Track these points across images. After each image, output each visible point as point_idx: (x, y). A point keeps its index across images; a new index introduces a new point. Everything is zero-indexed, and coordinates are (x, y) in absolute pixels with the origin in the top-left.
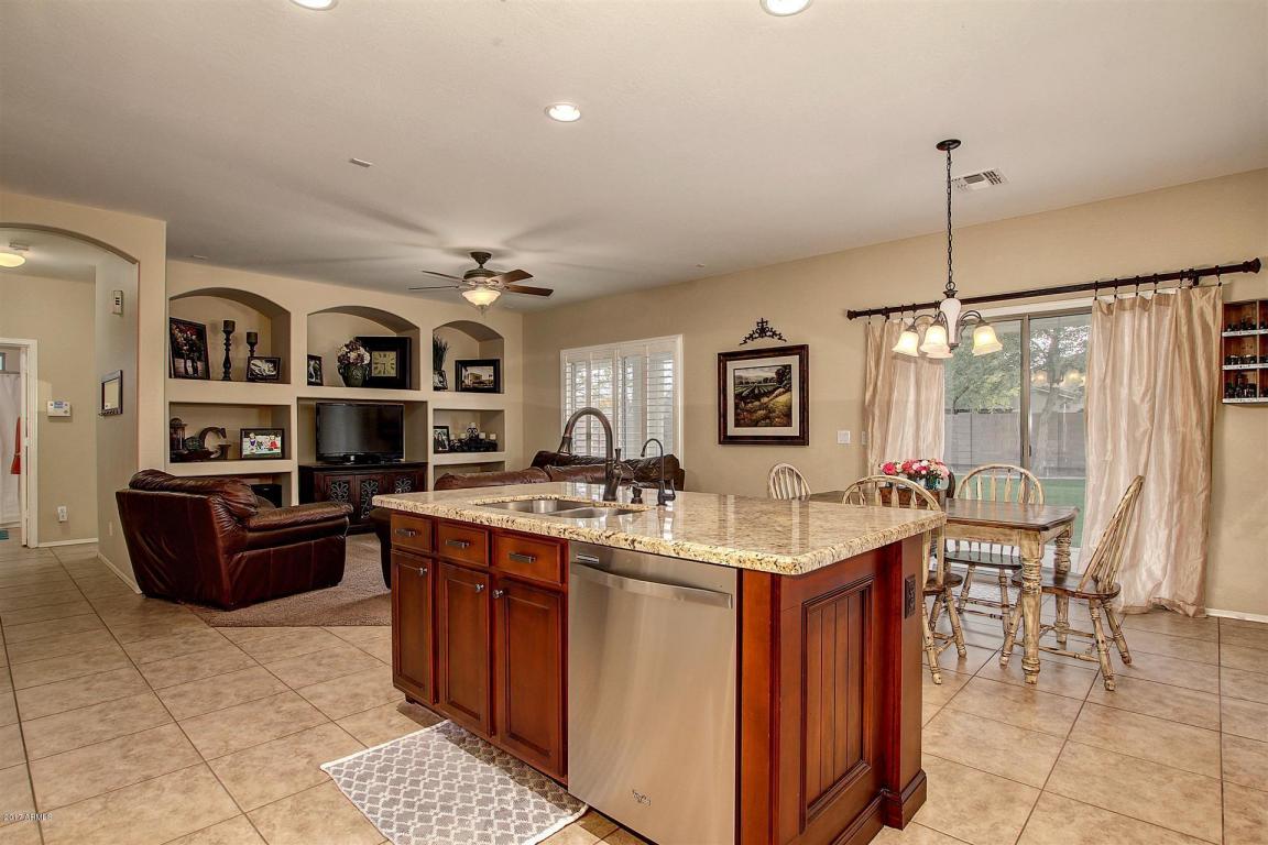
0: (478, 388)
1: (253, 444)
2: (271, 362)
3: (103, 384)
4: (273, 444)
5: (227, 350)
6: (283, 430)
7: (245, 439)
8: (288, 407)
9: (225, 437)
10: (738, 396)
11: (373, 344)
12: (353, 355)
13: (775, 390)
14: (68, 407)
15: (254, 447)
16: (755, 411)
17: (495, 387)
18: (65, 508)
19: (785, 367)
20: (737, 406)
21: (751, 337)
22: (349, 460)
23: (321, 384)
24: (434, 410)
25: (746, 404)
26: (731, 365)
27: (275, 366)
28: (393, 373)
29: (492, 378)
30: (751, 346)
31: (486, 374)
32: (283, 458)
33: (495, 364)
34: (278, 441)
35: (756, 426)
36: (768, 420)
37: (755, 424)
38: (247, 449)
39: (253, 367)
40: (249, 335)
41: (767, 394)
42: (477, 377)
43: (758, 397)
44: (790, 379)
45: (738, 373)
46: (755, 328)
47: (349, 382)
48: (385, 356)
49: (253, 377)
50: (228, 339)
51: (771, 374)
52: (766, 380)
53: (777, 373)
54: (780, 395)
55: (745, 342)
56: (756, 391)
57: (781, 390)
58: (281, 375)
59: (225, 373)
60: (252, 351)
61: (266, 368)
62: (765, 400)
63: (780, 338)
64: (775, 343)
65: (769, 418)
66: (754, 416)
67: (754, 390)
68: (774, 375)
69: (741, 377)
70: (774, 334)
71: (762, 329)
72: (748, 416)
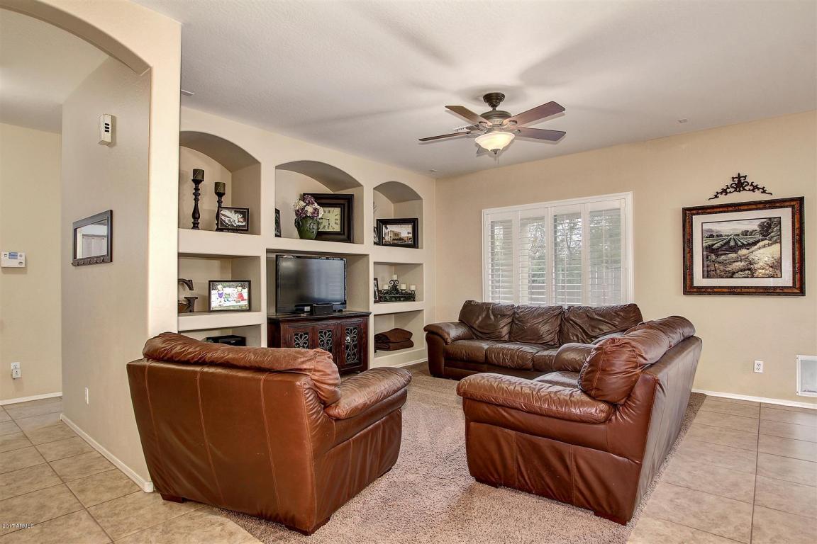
0: (398, 243)
1: (221, 295)
2: (241, 213)
3: (75, 230)
4: (241, 296)
5: (196, 200)
6: (249, 282)
7: (213, 292)
8: (258, 258)
9: (191, 289)
10: (709, 250)
11: (322, 200)
12: (310, 209)
13: (756, 243)
14: (23, 258)
15: (222, 300)
16: (731, 263)
17: (414, 243)
18: (18, 364)
19: (772, 219)
20: (705, 258)
21: (725, 192)
22: (303, 311)
23: (280, 236)
24: (375, 263)
25: (717, 256)
26: (697, 220)
27: (244, 217)
28: (337, 228)
29: (411, 235)
30: (723, 200)
31: (405, 231)
32: (249, 310)
33: (414, 223)
34: (245, 293)
35: (732, 277)
36: (750, 271)
37: (732, 275)
38: (216, 302)
39: (223, 217)
40: (217, 185)
41: (748, 246)
42: (396, 234)
43: (734, 249)
44: (780, 230)
45: (706, 227)
46: (729, 182)
47: (303, 235)
48: (329, 212)
49: (222, 227)
50: (197, 189)
51: (753, 227)
52: (745, 233)
53: (762, 226)
54: (764, 246)
55: (716, 197)
56: (732, 243)
57: (766, 242)
58: (249, 226)
59: (194, 223)
60: (220, 202)
61: (235, 219)
62: (743, 252)
63: (764, 192)
64: (757, 196)
65: (749, 269)
66: (729, 268)
67: (728, 242)
68: (756, 228)
69: (711, 230)
70: (755, 188)
71: (739, 184)
72: (722, 268)
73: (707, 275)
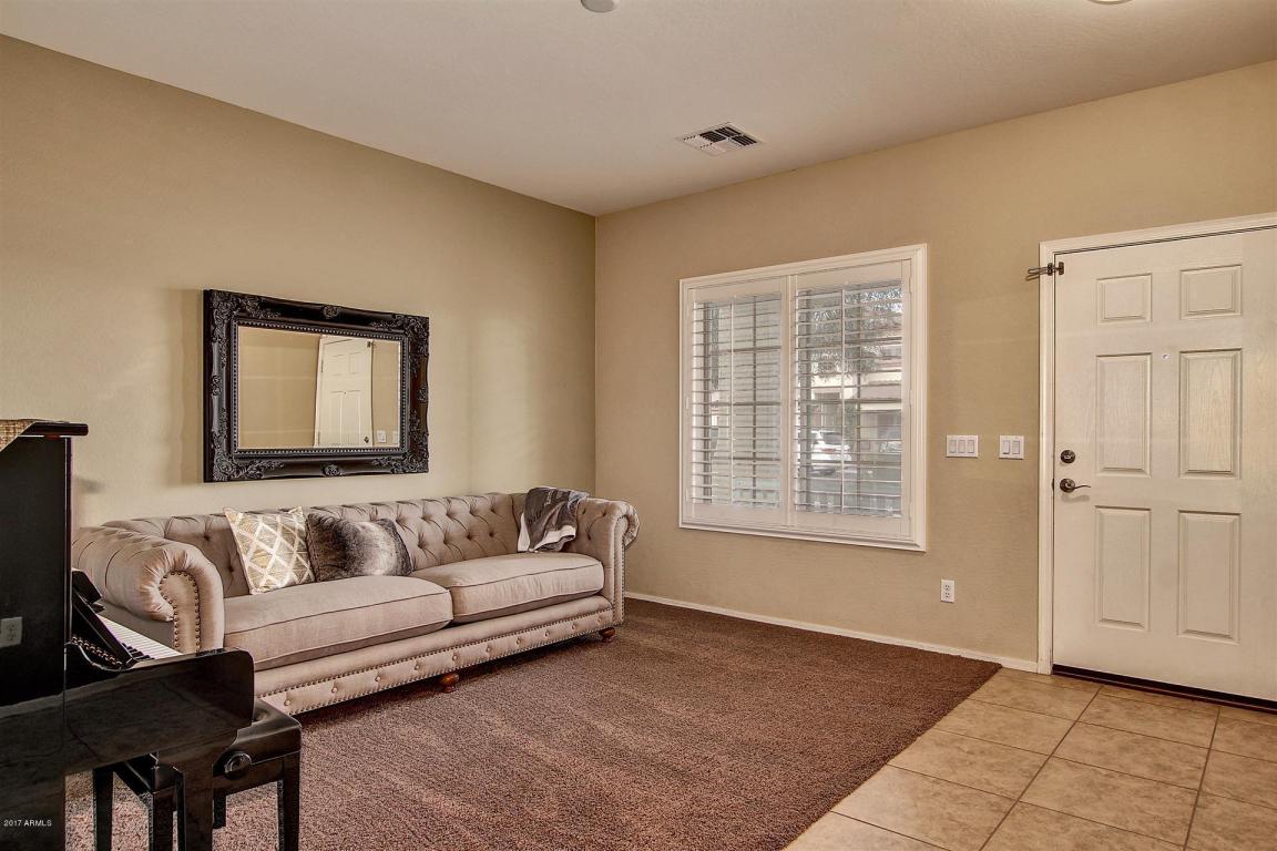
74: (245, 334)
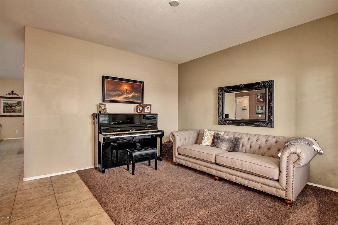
10: (5, 107)
13: (16, 106)
16: (10, 110)
19: (20, 101)
20: (4, 109)
21: (9, 94)
25: (7, 108)
26: (2, 99)
30: (8, 96)
36: (15, 111)
37: (10, 112)
43: (11, 107)
44: (21, 104)
45: (4, 101)
46: (10, 92)
51: (16, 102)
52: (14, 104)
53: (17, 102)
54: (18, 107)
55: (7, 95)
62: (13, 107)
63: (18, 95)
64: (16, 96)
65: (14, 111)
66: (10, 111)
67: (10, 105)
68: (16, 103)
69: (5, 102)
70: (16, 94)
71: (12, 93)
72: (8, 111)
73: (4, 112)
74: (226, 95)
